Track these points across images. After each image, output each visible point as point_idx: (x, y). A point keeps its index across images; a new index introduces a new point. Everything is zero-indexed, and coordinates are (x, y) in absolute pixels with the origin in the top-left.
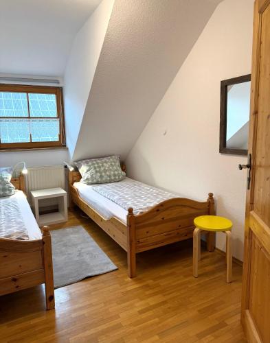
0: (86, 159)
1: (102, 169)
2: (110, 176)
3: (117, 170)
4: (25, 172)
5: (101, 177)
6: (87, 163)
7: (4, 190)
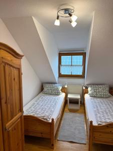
0: (92, 85)
1: (98, 91)
2: (101, 95)
3: (105, 92)
4: (66, 86)
5: (96, 94)
6: (91, 86)
7: (58, 92)
